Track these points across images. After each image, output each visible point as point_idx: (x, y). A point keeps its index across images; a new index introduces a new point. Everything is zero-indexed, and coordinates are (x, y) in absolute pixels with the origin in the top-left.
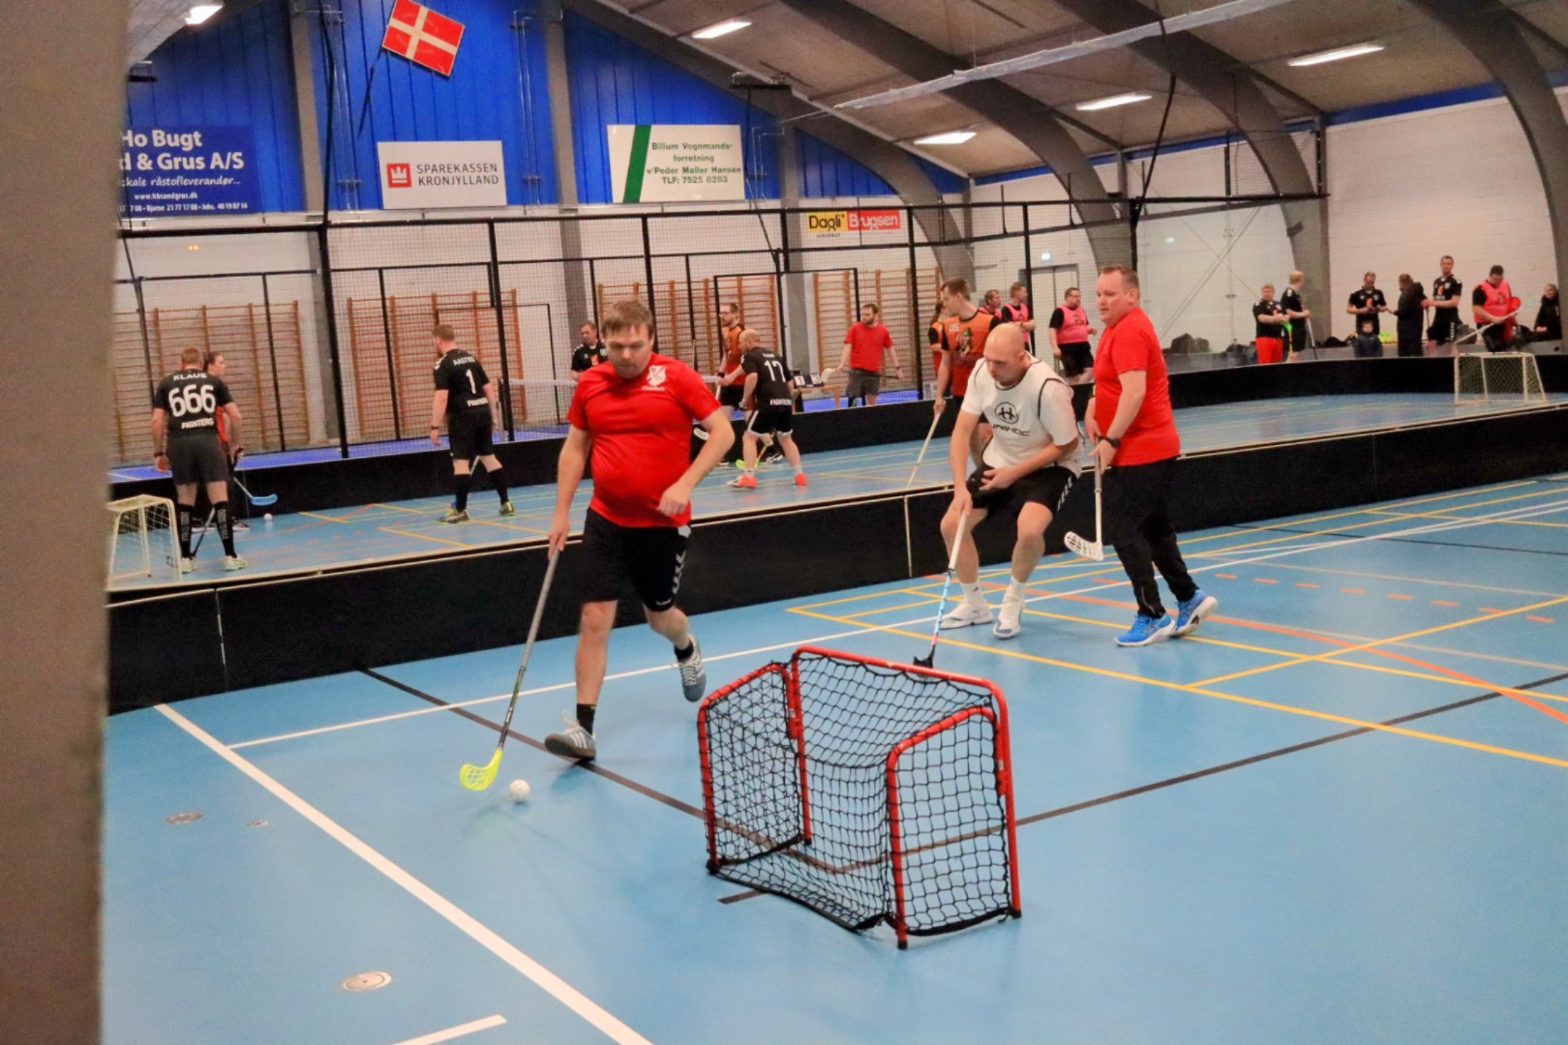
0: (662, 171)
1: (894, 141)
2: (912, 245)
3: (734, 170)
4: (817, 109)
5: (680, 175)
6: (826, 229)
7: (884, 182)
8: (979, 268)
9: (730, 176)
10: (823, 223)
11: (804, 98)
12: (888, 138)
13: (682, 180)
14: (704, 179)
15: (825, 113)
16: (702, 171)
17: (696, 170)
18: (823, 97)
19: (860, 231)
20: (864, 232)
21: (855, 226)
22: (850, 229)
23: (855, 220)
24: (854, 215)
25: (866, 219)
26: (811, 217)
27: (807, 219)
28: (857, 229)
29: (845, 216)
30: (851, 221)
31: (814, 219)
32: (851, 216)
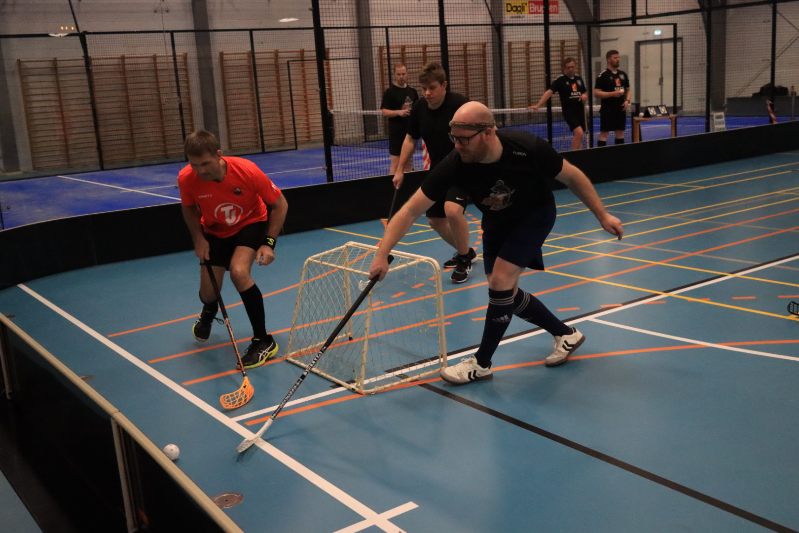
6: (516, 13)
10: (514, 9)
19: (536, 15)
20: (538, 15)
21: (533, 11)
22: (530, 13)
23: (533, 8)
24: (533, 4)
25: (539, 7)
26: (507, 4)
27: (505, 5)
28: (534, 13)
29: (528, 5)
30: (531, 8)
31: (509, 6)
32: (531, 4)
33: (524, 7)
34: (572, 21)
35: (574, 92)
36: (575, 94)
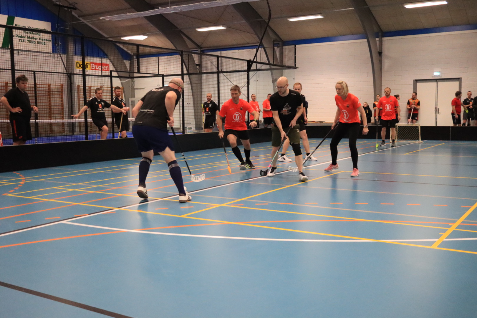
0: (19, 37)
1: (108, 38)
2: (111, 77)
3: (48, 40)
4: (80, 20)
5: (26, 39)
7: (104, 52)
8: (137, 89)
9: (47, 42)
11: (77, 16)
12: (106, 36)
13: (27, 41)
14: (36, 42)
15: (83, 22)
16: (35, 39)
17: (33, 38)
18: (83, 16)
19: (95, 71)
20: (96, 71)
21: (93, 68)
22: (91, 69)
23: (93, 66)
24: (93, 64)
25: (97, 66)
26: (77, 63)
27: (76, 63)
28: (94, 69)
29: (90, 64)
30: (92, 66)
31: (78, 64)
32: (92, 64)
33: (88, 65)
34: (118, 76)
35: (100, 108)
36: (100, 110)
